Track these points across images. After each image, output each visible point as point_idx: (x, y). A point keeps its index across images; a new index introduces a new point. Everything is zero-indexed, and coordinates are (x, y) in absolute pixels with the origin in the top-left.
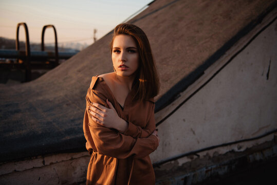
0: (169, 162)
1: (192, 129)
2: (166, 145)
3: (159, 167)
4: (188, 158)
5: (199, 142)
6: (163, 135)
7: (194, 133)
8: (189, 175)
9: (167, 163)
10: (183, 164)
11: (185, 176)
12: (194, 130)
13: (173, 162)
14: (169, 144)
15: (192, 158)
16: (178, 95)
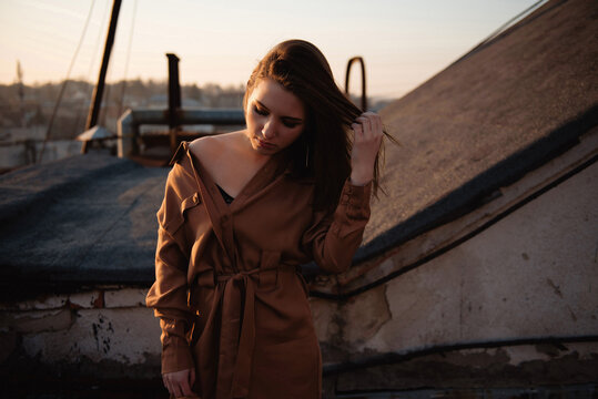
0: (481, 350)
1: (550, 282)
2: (470, 309)
3: (444, 356)
4: (539, 351)
5: (574, 318)
6: (462, 285)
7: (558, 292)
8: (535, 391)
9: (474, 351)
10: (524, 364)
11: (522, 392)
12: (556, 285)
13: (491, 352)
14: (480, 308)
15: (552, 354)
16: (494, 194)
